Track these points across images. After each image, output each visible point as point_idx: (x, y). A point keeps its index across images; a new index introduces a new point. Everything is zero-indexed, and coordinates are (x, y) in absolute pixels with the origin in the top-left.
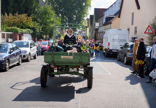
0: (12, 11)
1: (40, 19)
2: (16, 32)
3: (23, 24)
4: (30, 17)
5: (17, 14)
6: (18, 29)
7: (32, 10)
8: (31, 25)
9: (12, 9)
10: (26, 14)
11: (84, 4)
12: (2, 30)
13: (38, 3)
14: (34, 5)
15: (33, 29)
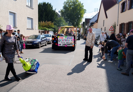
0: (44, 20)
1: (58, 24)
2: (46, 30)
3: (49, 26)
4: (53, 23)
5: (46, 21)
6: (47, 29)
7: (54, 19)
8: (53, 27)
9: (44, 19)
10: (51, 22)
11: (79, 16)
12: (39, 29)
13: (57, 16)
14: (55, 17)
15: (54, 29)
